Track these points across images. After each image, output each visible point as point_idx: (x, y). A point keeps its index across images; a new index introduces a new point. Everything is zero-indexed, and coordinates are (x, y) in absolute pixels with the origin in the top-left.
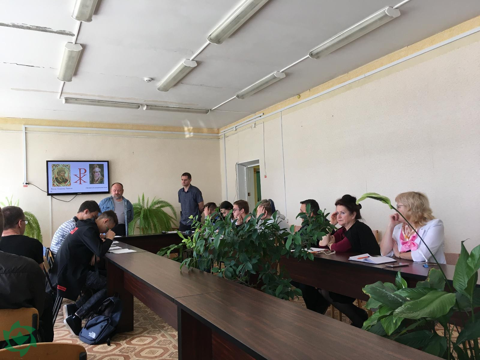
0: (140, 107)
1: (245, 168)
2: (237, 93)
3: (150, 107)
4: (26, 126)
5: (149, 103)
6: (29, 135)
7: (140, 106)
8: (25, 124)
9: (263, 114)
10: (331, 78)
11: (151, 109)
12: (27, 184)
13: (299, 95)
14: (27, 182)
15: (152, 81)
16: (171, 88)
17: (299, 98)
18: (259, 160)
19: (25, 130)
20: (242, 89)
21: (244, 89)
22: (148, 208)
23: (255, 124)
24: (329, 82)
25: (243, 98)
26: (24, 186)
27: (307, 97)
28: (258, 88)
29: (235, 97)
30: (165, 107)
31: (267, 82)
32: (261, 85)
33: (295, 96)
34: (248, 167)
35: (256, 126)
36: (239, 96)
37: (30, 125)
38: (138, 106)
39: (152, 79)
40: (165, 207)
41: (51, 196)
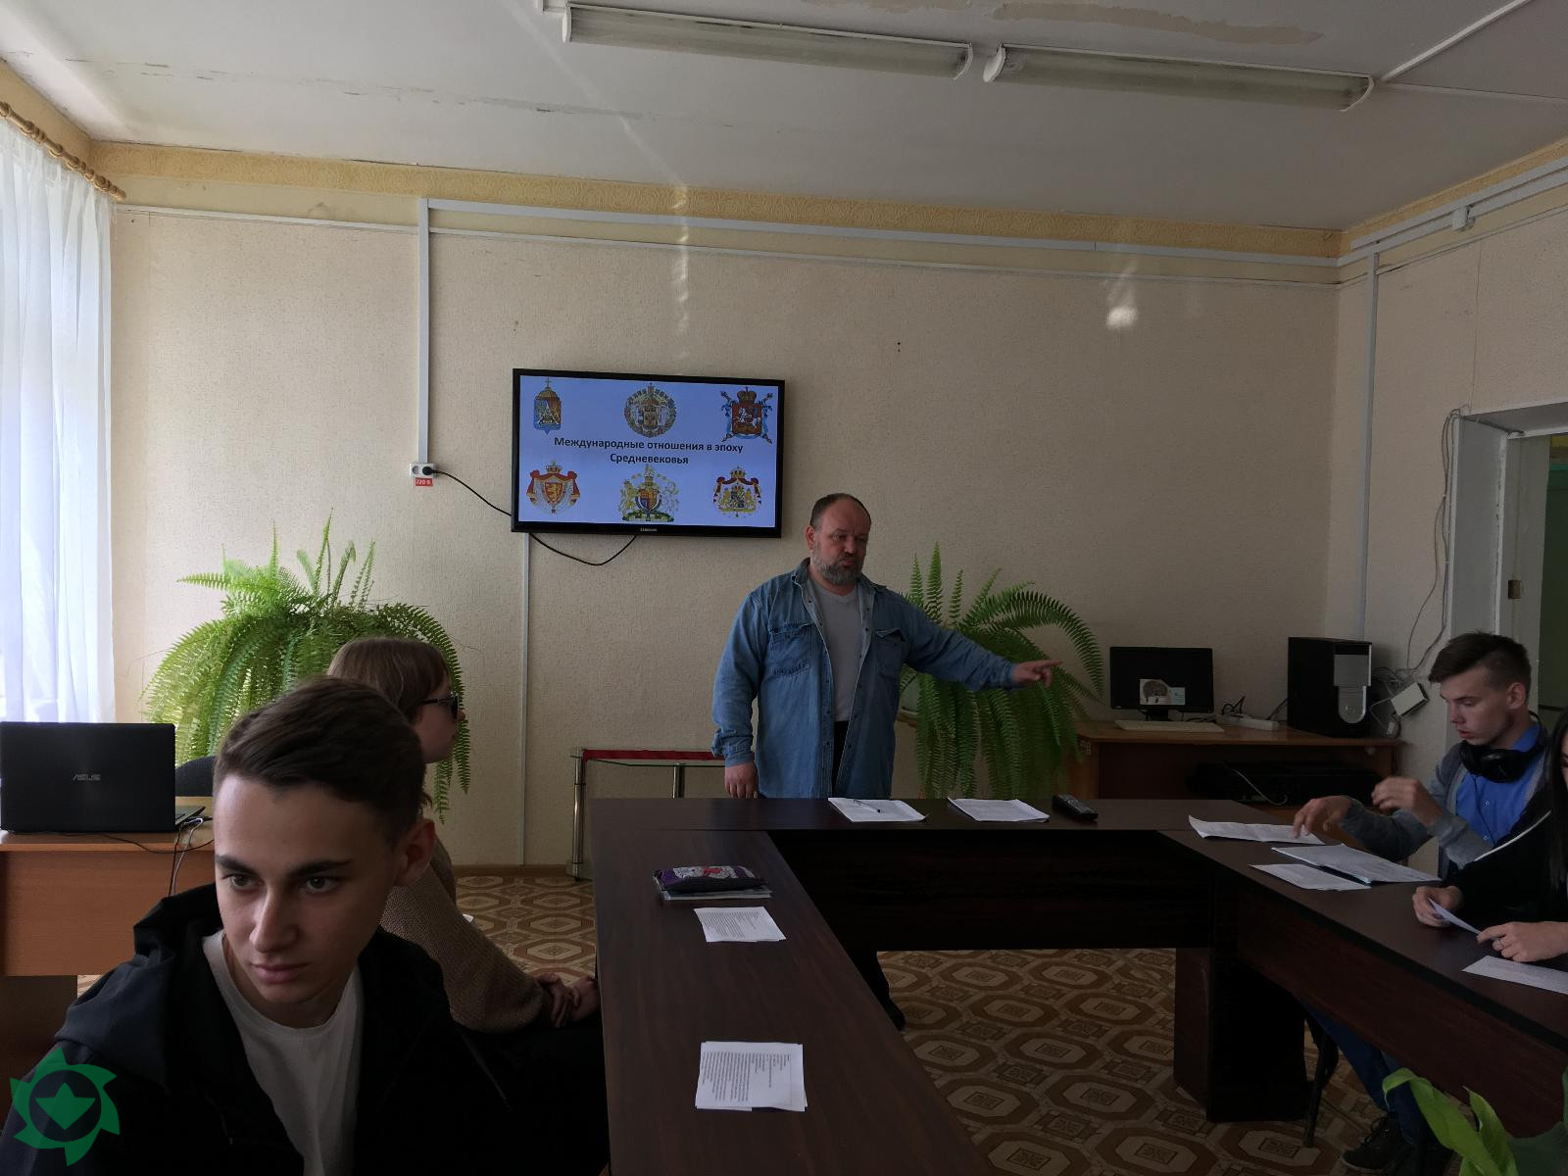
0: (969, 59)
1: (1503, 441)
3: (1027, 58)
4: (435, 204)
5: (1021, 36)
6: (445, 246)
7: (970, 51)
8: (428, 196)
12: (427, 471)
14: (431, 465)
19: (430, 225)
26: (419, 482)
37: (449, 198)
38: (959, 54)
40: (1038, 624)
41: (531, 534)
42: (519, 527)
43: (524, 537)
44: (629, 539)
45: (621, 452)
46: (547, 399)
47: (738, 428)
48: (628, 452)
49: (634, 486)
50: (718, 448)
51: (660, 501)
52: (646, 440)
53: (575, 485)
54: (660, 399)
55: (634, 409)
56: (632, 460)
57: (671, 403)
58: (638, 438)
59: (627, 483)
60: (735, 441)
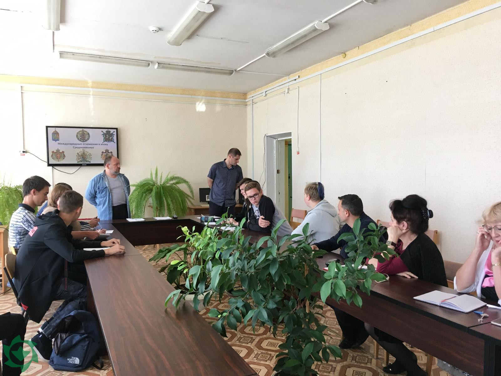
0: (150, 65)
1: (275, 141)
2: (267, 50)
3: (163, 64)
4: (23, 85)
5: (161, 60)
6: (26, 95)
7: (150, 63)
8: (21, 83)
9: (299, 76)
10: (389, 31)
11: (163, 68)
12: (24, 152)
13: (344, 53)
15: (160, 31)
16: (184, 41)
17: (345, 58)
18: (291, 132)
19: (21, 90)
20: (273, 45)
21: (275, 44)
22: (161, 184)
23: (289, 89)
24: (384, 38)
25: (274, 57)
26: (22, 155)
27: (354, 55)
28: (293, 43)
29: (264, 54)
30: (180, 65)
31: (305, 36)
32: (297, 40)
33: (339, 54)
34: (279, 139)
35: (289, 92)
36: (270, 54)
37: (27, 83)
38: (148, 64)
39: (160, 29)
40: (181, 183)
41: (53, 167)
42: (49, 165)
43: (51, 167)
44: (79, 167)
45: (76, 146)
46: (55, 133)
47: (106, 140)
48: (78, 146)
49: (80, 154)
50: (101, 144)
51: (87, 158)
52: (82, 143)
53: (64, 154)
54: (85, 133)
55: (78, 135)
56: (79, 148)
57: (88, 134)
58: (80, 142)
59: (78, 153)
60: (106, 143)
